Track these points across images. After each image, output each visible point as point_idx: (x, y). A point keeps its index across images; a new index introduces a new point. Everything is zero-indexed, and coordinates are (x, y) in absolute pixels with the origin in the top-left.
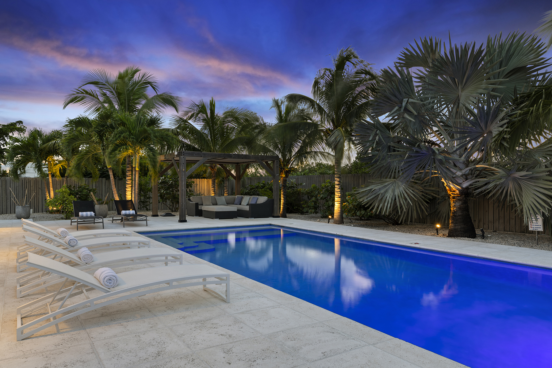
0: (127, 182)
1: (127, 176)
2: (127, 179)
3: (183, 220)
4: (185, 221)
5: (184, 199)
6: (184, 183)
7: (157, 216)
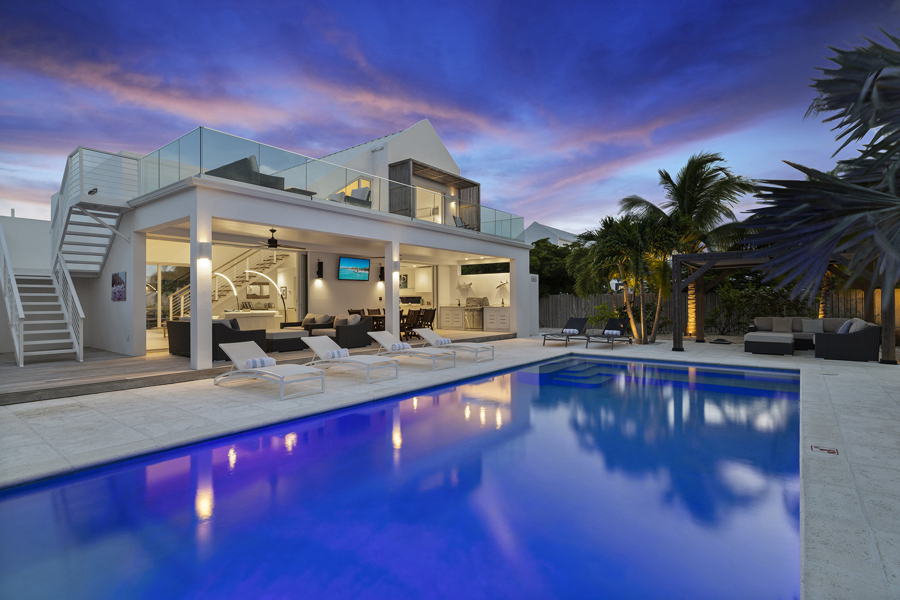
0: (689, 297)
1: (689, 290)
2: (689, 293)
3: (678, 348)
4: (682, 350)
5: (677, 320)
6: (677, 297)
7: (703, 341)
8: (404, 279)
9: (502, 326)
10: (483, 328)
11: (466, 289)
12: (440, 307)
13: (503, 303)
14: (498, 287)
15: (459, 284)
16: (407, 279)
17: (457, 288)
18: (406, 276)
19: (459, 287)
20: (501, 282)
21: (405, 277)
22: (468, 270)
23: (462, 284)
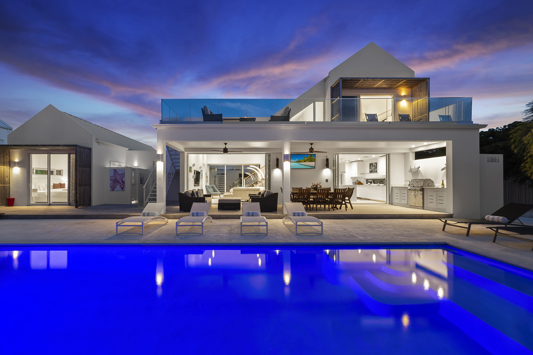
8: (375, 166)
9: (440, 206)
10: (423, 207)
11: (416, 172)
12: (392, 187)
13: (443, 184)
14: (442, 170)
15: (411, 168)
16: (377, 166)
17: (409, 172)
21: (375, 165)
22: (420, 155)
23: (413, 167)
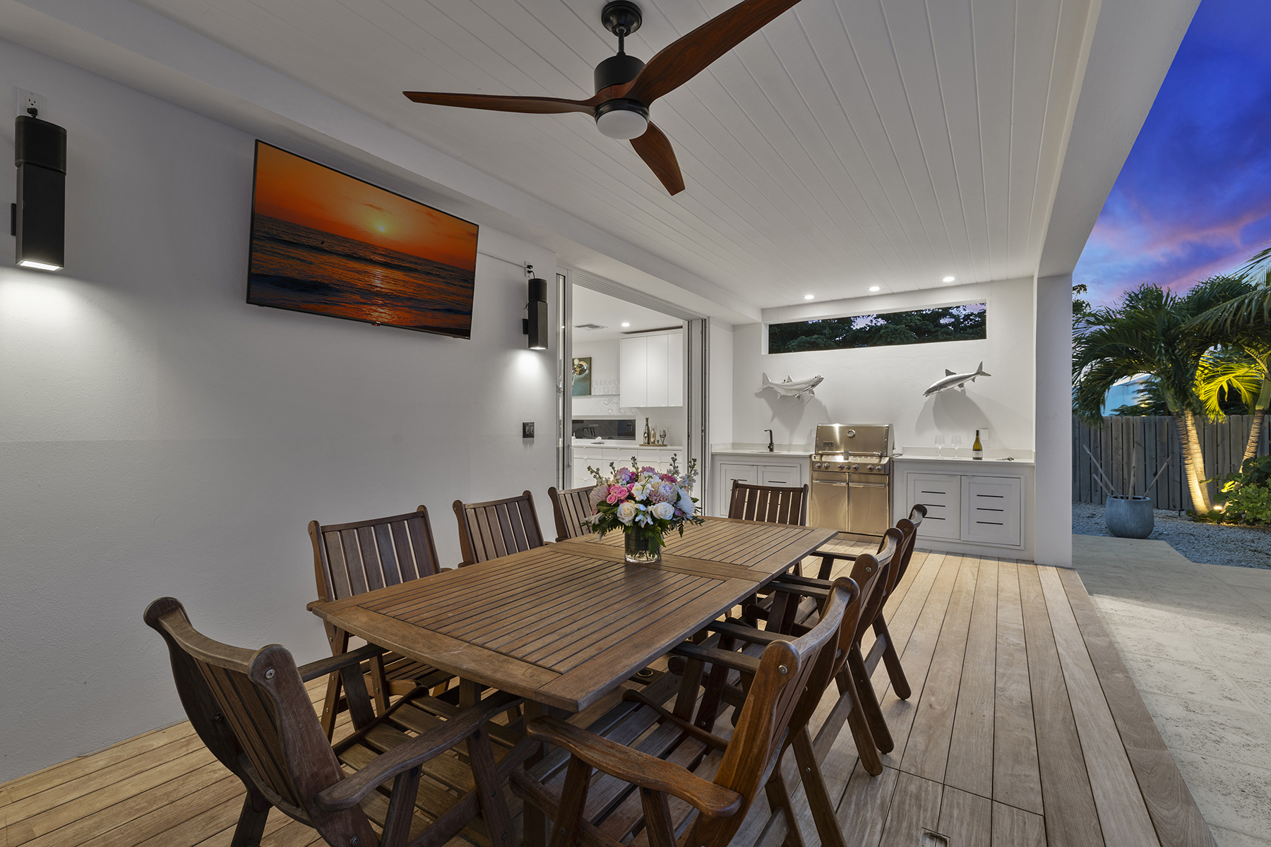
11: (797, 399)
13: (977, 447)
14: (929, 392)
15: (764, 381)
16: (590, 369)
17: (759, 398)
18: (589, 360)
19: (768, 391)
20: (948, 373)
21: (585, 365)
